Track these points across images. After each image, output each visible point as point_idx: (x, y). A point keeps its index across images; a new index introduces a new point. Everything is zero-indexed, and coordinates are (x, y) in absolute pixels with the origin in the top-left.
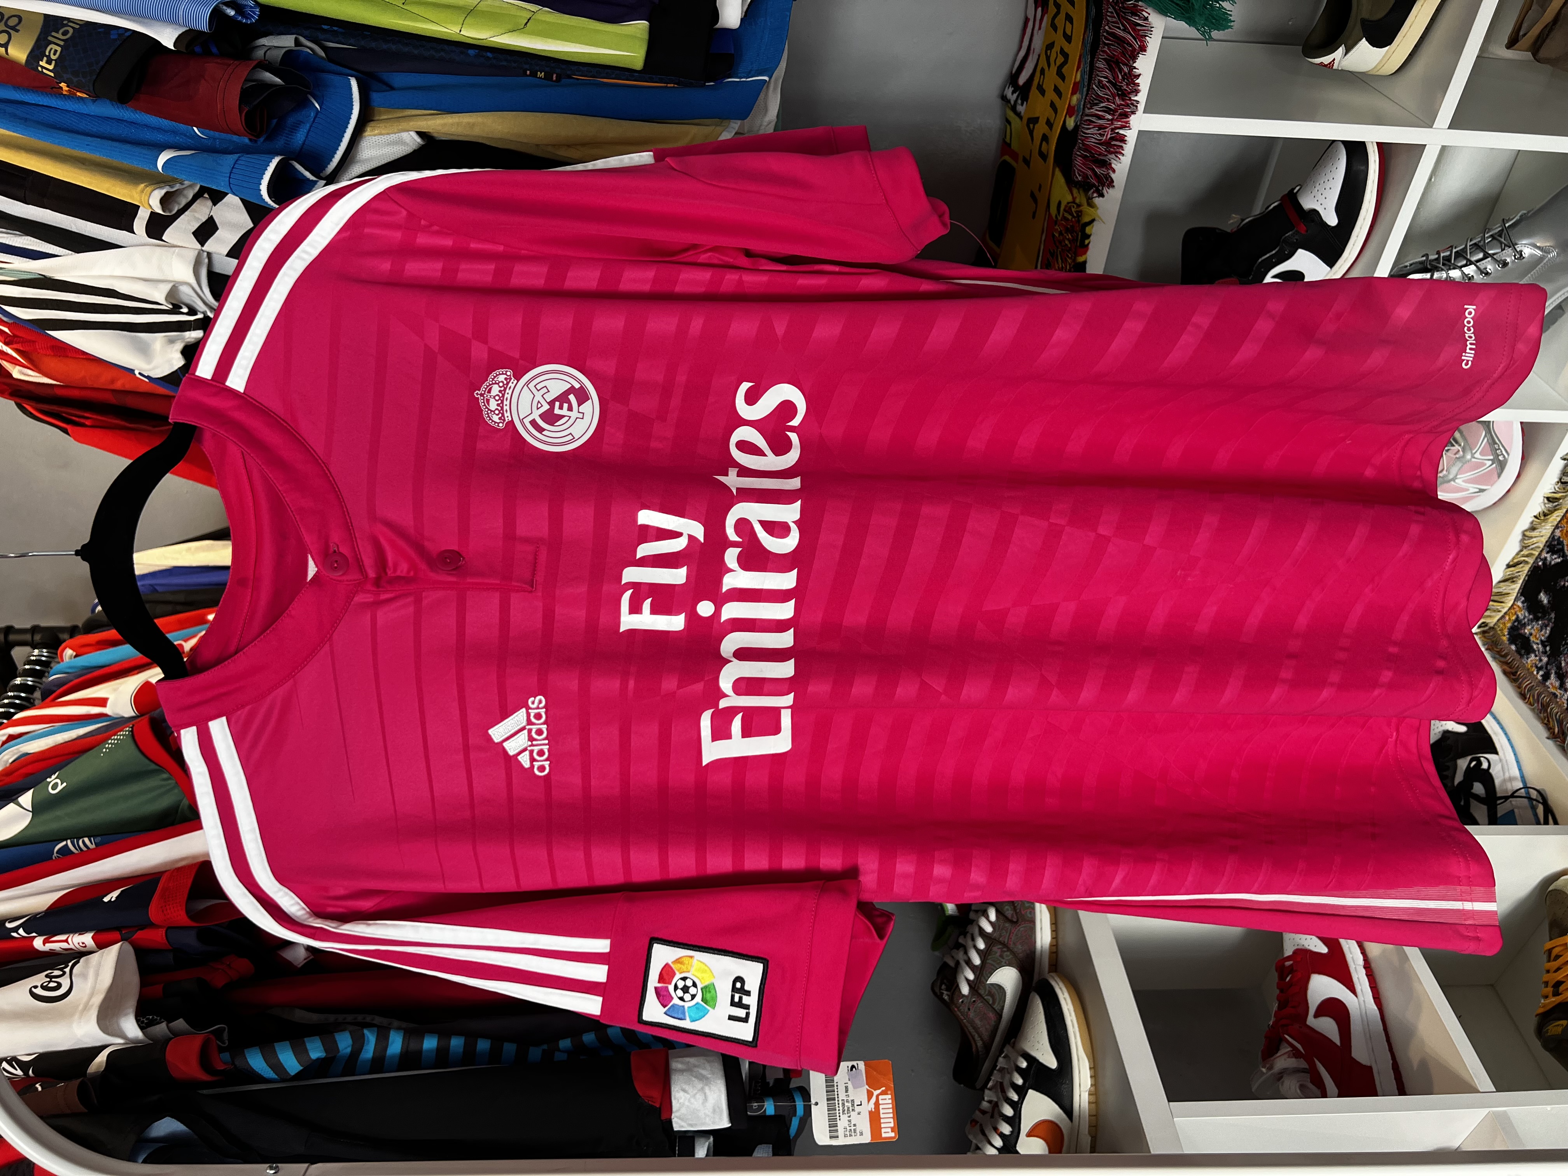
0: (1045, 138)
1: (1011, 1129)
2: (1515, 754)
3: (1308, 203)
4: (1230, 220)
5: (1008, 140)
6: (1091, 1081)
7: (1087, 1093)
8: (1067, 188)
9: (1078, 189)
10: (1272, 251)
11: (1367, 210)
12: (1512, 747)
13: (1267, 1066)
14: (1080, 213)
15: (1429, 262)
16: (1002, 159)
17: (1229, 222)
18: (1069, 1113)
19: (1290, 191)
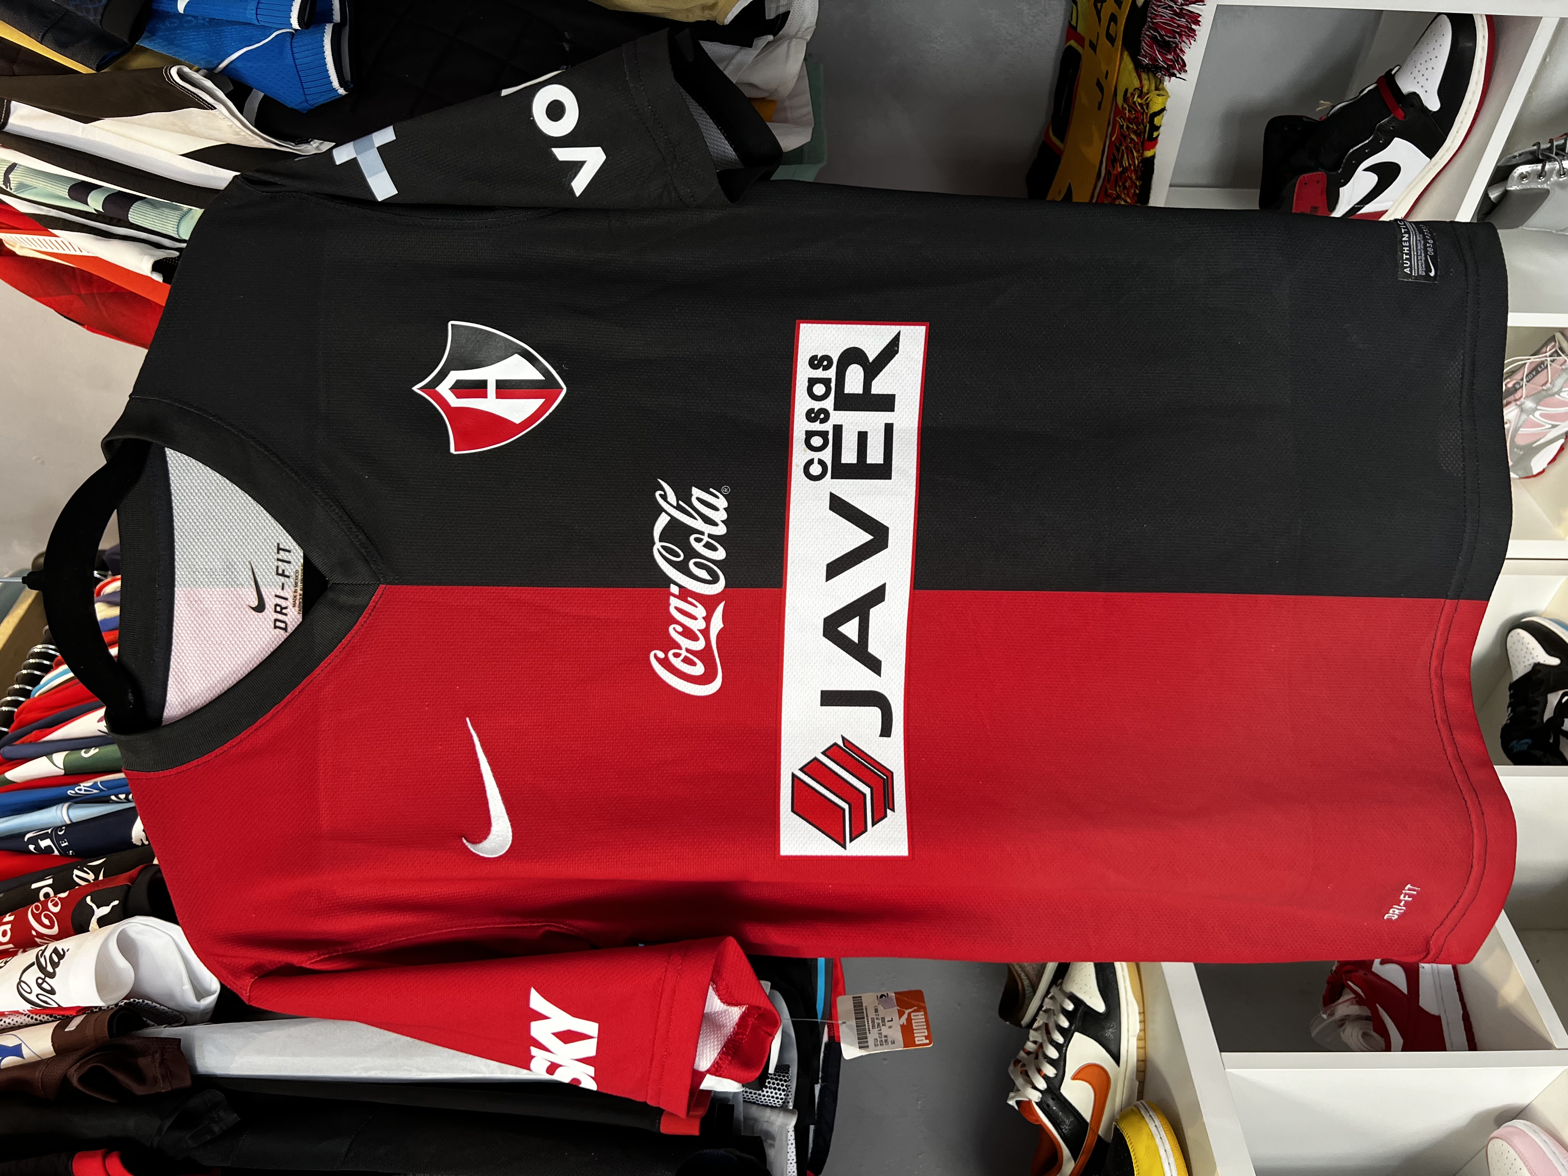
0: (1113, 18)
1: (1055, 1072)
3: (1406, 86)
4: (1318, 107)
5: (1074, 23)
6: (1140, 1026)
7: (1136, 1038)
8: (1135, 74)
9: (1148, 73)
10: (1366, 140)
11: (1474, 93)
13: (1328, 1012)
14: (1147, 102)
15: (1540, 152)
16: (1068, 44)
17: (1317, 109)
18: (1116, 1058)
19: (1387, 72)
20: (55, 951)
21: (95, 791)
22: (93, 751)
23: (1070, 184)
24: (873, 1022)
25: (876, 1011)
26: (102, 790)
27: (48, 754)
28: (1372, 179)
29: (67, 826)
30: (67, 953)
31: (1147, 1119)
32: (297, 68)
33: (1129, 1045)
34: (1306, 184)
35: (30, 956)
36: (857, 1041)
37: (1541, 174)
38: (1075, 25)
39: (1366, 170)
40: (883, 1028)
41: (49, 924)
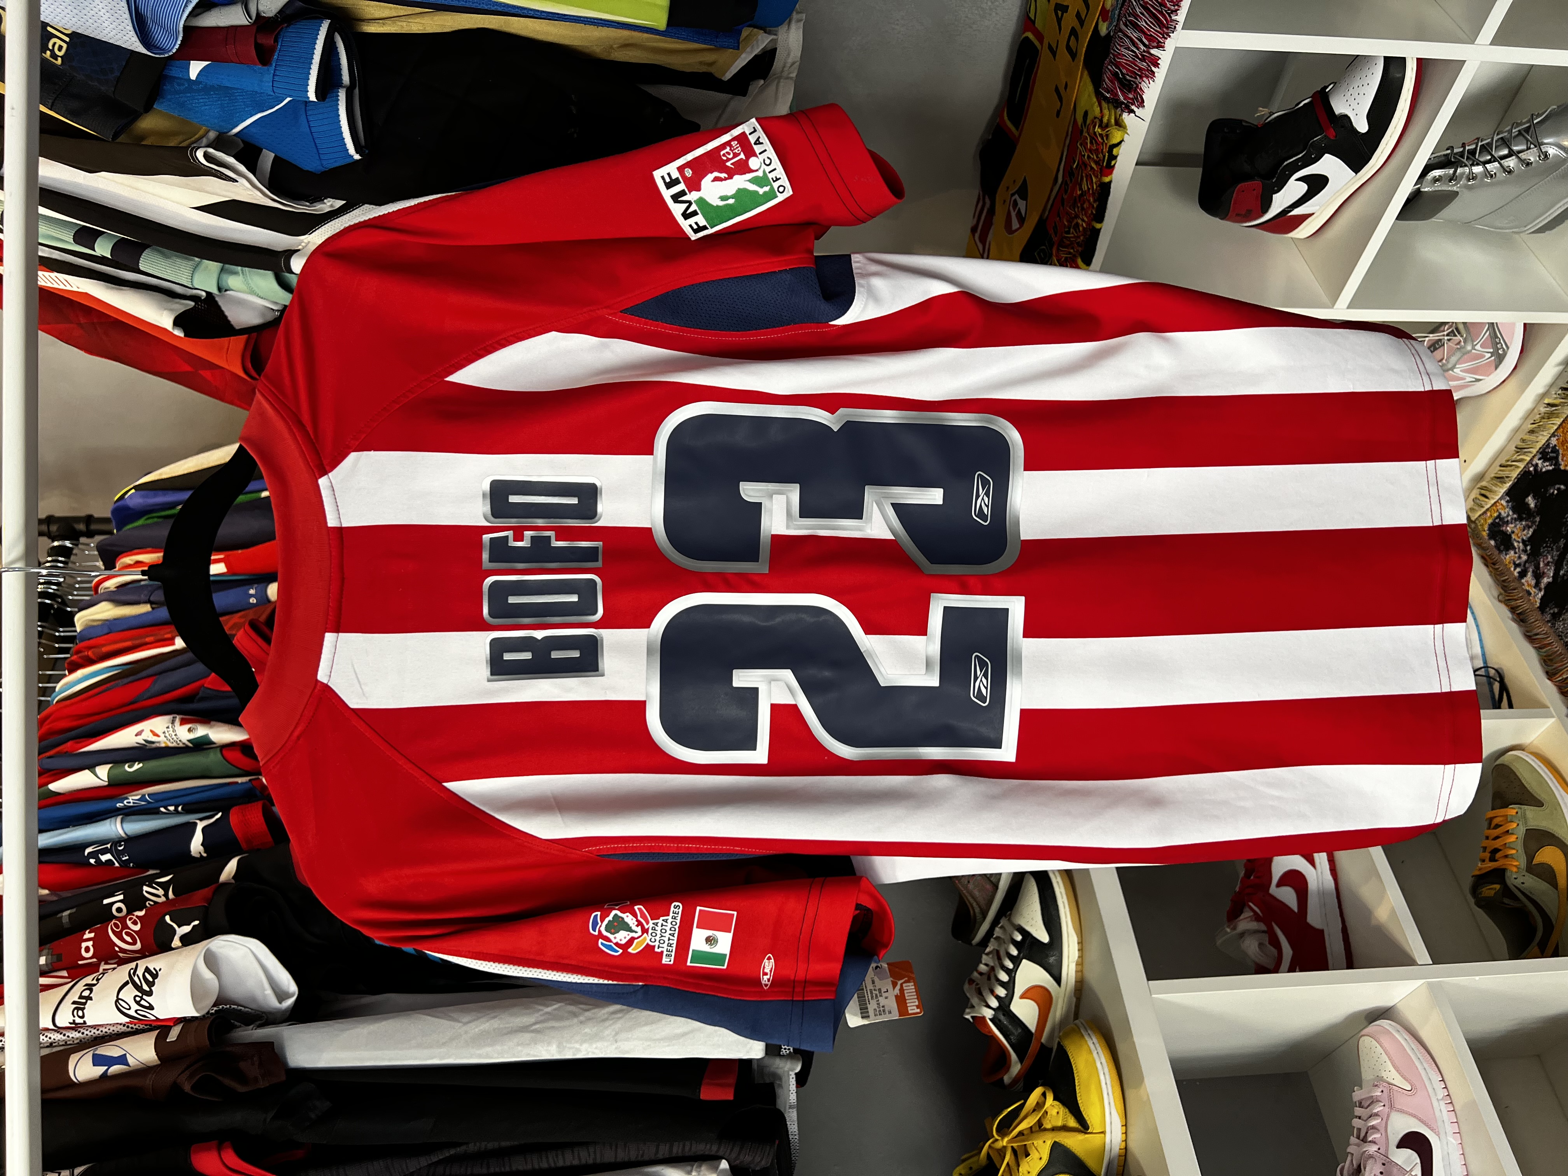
0: (1073, 32)
1: (1006, 992)
2: (1479, 633)
3: (1339, 107)
4: (1256, 113)
5: (1032, 15)
6: (1079, 954)
7: (1074, 964)
8: (1095, 100)
9: (1108, 104)
10: (1299, 154)
11: (1399, 121)
12: (1477, 626)
13: (1232, 926)
14: (1108, 133)
15: (1453, 155)
16: (1024, 35)
17: (1256, 116)
18: (1058, 980)
19: (1322, 89)
20: (147, 970)
21: (143, 803)
22: (137, 766)
23: (1025, 177)
24: (871, 993)
25: (873, 982)
26: (149, 802)
27: (91, 767)
28: (1303, 188)
29: (125, 840)
30: (159, 973)
31: (1087, 1038)
32: (312, 135)
33: (1069, 969)
34: (1243, 191)
35: (122, 973)
36: (860, 1011)
37: (1452, 178)
38: (1033, 18)
39: (1297, 180)
40: (880, 998)
41: (131, 941)
